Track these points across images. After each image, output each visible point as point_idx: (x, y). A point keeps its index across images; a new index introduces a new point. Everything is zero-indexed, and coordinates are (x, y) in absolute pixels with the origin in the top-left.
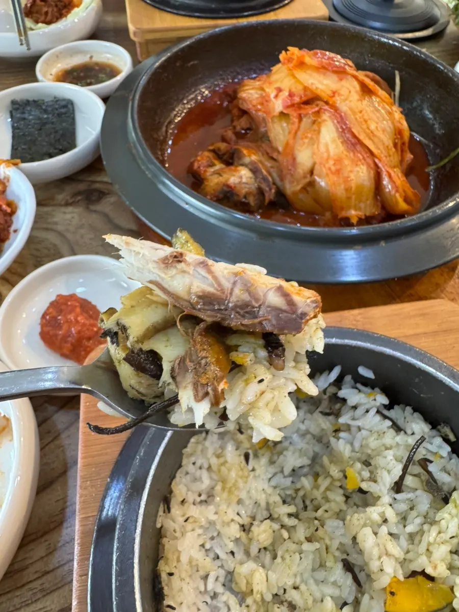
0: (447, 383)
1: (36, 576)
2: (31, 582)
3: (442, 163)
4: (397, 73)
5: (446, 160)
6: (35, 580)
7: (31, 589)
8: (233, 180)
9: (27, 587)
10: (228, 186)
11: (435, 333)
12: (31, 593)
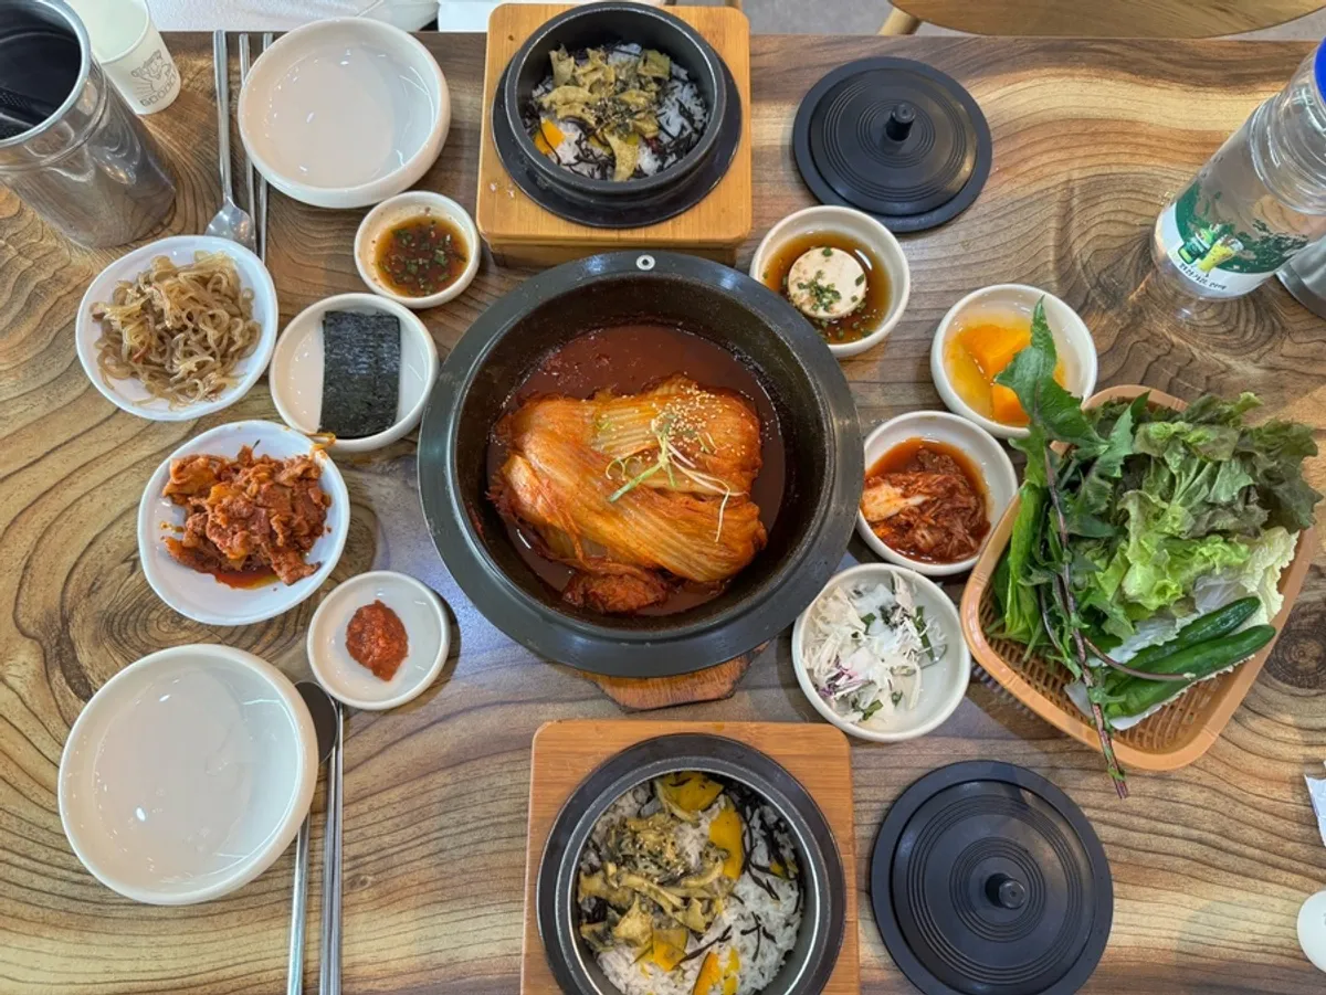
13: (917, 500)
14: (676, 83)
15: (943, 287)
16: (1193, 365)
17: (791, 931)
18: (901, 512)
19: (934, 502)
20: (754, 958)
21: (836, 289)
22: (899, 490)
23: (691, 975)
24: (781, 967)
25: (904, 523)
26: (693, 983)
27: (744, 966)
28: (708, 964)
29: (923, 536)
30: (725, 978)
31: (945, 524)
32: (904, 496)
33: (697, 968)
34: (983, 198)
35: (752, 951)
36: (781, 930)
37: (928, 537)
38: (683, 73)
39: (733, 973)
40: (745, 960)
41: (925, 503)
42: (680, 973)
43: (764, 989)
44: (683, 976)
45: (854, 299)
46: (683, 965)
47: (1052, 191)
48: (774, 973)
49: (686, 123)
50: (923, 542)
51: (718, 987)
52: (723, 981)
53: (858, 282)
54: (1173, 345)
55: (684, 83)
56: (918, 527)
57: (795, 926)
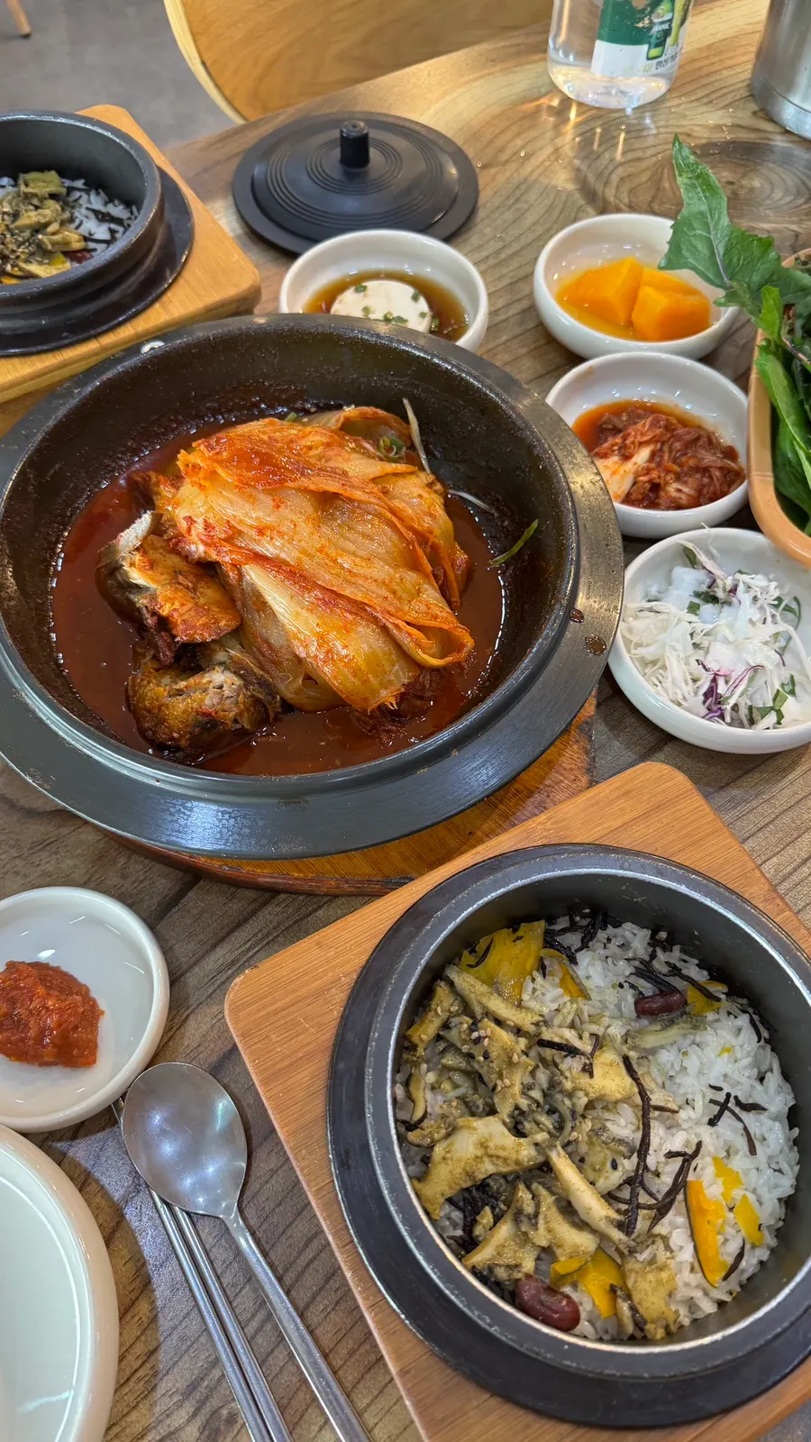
0: (656, 882)
1: (140, 1362)
2: (136, 1371)
3: (516, 549)
4: (406, 402)
5: (520, 544)
6: (141, 1366)
7: (140, 1380)
8: (209, 701)
9: (134, 1379)
10: (205, 714)
11: (647, 814)
12: (142, 1383)
13: (642, 456)
14: (77, 194)
15: (506, 281)
16: (801, 237)
17: (774, 1079)
18: (637, 475)
19: (661, 450)
20: (753, 1151)
21: (395, 315)
22: (615, 458)
23: (679, 1238)
24: (796, 1142)
25: (648, 486)
26: (690, 1248)
27: (746, 1173)
28: (693, 1204)
29: (679, 491)
30: (731, 1209)
31: (692, 463)
32: (626, 457)
33: (681, 1220)
34: (484, 196)
35: (742, 1143)
36: (758, 1087)
37: (686, 490)
38: (79, 183)
39: (737, 1193)
40: (740, 1162)
41: (653, 454)
42: (661, 1245)
43: (797, 1188)
44: (668, 1248)
45: (423, 315)
46: (658, 1229)
47: (547, 163)
48: (795, 1156)
49: (113, 226)
50: (683, 496)
51: (730, 1231)
52: (731, 1215)
53: (415, 298)
54: (768, 231)
55: (88, 192)
56: (667, 483)
57: (776, 1067)
